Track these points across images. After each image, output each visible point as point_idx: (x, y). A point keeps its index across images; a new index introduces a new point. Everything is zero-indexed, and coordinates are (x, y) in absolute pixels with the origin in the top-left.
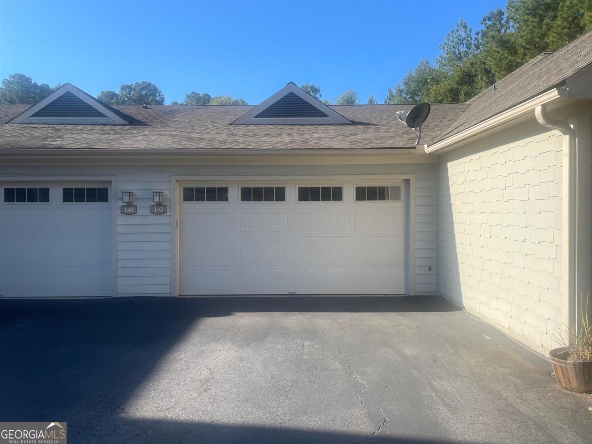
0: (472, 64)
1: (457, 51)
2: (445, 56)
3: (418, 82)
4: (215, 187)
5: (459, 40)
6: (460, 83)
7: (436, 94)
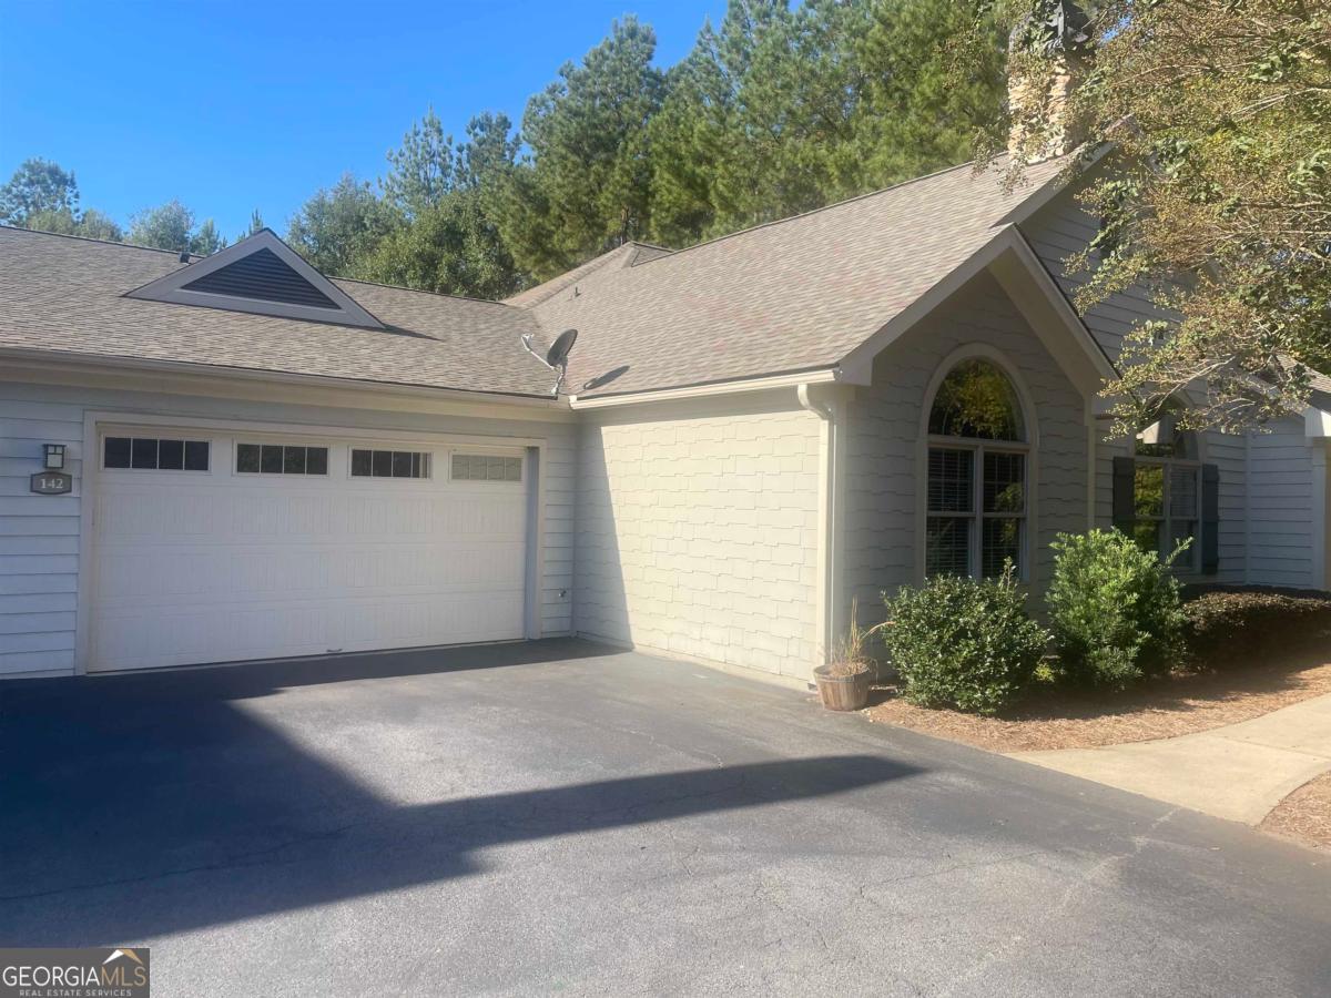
0: (459, 211)
1: (422, 174)
2: (399, 178)
3: (345, 221)
4: (178, 439)
5: (428, 153)
6: (438, 243)
7: (391, 256)
